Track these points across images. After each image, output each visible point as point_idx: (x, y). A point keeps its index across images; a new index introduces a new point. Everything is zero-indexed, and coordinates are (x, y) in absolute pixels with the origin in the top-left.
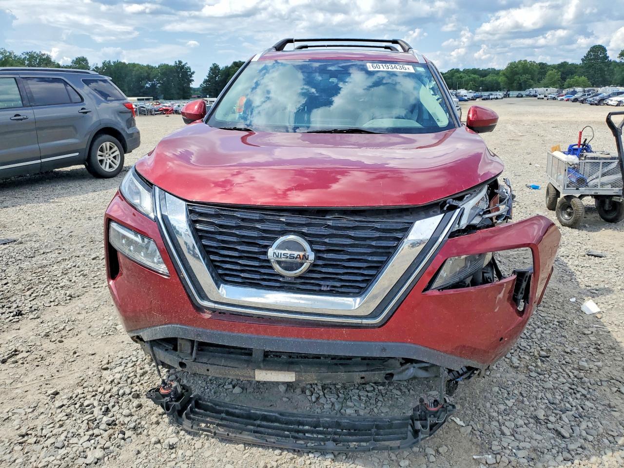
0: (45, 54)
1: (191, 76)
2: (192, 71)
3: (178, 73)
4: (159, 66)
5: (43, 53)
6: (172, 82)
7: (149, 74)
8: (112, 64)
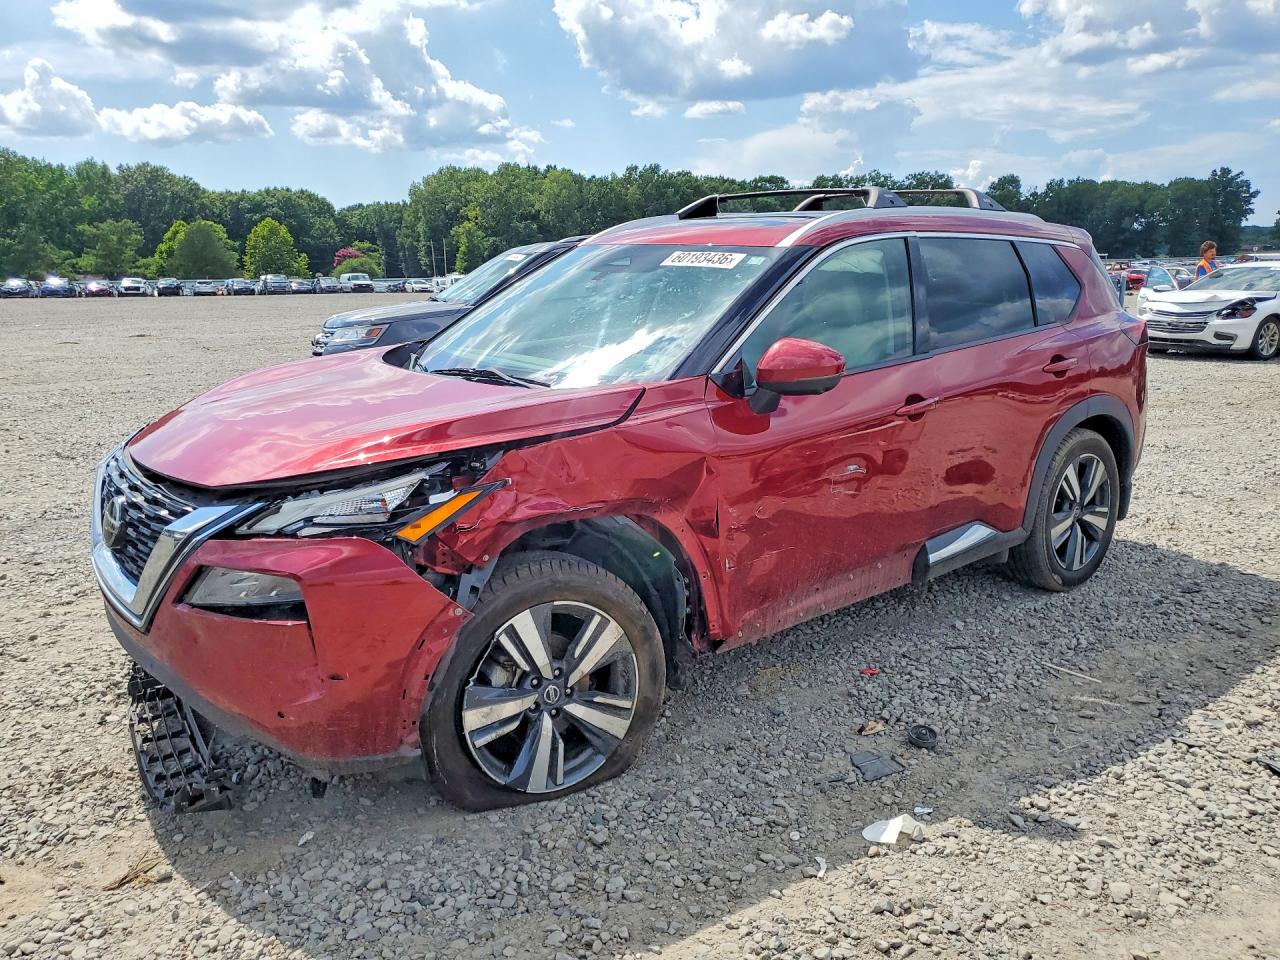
0: (943, 176)
1: (1248, 202)
2: (1251, 191)
3: (1216, 195)
4: (1170, 184)
5: (940, 173)
6: (1197, 216)
7: (1143, 203)
8: (1066, 185)
